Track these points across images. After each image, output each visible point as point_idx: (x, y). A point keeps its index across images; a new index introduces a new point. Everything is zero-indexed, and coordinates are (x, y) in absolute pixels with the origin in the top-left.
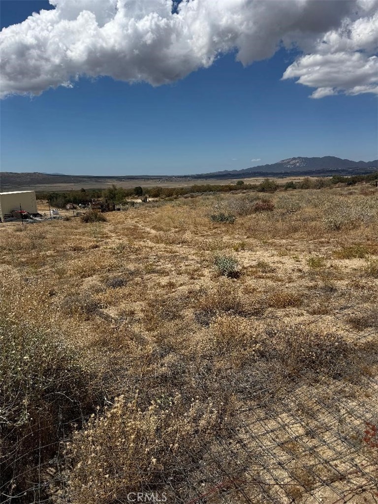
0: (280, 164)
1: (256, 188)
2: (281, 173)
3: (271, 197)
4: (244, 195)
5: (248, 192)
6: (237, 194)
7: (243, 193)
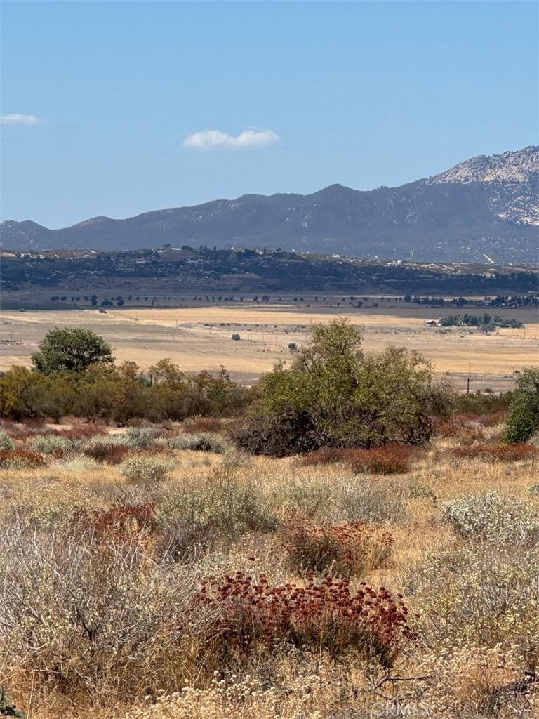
0: (456, 188)
1: (224, 410)
2: (471, 283)
3: (373, 509)
4: (112, 473)
5: (145, 446)
6: (35, 461)
7: (103, 454)
